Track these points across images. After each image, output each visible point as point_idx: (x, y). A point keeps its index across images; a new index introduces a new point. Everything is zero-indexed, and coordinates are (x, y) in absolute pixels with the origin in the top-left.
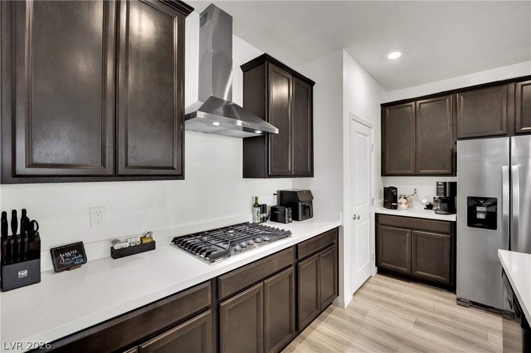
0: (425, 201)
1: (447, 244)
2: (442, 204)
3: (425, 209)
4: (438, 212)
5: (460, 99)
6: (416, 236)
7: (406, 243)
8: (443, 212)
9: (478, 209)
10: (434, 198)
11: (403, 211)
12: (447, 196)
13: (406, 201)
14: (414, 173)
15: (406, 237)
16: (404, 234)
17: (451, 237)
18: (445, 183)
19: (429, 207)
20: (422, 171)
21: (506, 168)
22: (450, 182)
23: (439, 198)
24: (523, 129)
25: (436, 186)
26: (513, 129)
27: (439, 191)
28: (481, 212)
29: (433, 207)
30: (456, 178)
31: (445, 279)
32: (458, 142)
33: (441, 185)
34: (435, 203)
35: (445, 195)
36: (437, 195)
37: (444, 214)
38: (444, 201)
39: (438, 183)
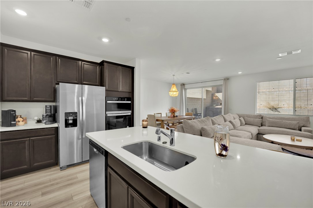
0: (36, 118)
1: (53, 141)
2: (49, 118)
3: (36, 123)
4: (47, 123)
5: (58, 60)
6: (33, 141)
7: (25, 148)
8: (50, 123)
9: (70, 118)
10: (43, 115)
11: (21, 126)
12: (52, 113)
13: (22, 120)
14: (29, 100)
15: (25, 144)
16: (24, 142)
17: (56, 136)
18: (51, 106)
19: (39, 121)
20: (35, 99)
21: (80, 98)
22: (53, 106)
23: (47, 115)
24: (84, 82)
25: (45, 108)
26: (81, 82)
27: (47, 111)
28: (71, 120)
29: (42, 121)
30: (57, 103)
31: (52, 161)
32: (60, 83)
33: (48, 107)
34: (44, 119)
35: (51, 113)
36: (46, 113)
37: (51, 124)
38: (50, 116)
39: (46, 106)
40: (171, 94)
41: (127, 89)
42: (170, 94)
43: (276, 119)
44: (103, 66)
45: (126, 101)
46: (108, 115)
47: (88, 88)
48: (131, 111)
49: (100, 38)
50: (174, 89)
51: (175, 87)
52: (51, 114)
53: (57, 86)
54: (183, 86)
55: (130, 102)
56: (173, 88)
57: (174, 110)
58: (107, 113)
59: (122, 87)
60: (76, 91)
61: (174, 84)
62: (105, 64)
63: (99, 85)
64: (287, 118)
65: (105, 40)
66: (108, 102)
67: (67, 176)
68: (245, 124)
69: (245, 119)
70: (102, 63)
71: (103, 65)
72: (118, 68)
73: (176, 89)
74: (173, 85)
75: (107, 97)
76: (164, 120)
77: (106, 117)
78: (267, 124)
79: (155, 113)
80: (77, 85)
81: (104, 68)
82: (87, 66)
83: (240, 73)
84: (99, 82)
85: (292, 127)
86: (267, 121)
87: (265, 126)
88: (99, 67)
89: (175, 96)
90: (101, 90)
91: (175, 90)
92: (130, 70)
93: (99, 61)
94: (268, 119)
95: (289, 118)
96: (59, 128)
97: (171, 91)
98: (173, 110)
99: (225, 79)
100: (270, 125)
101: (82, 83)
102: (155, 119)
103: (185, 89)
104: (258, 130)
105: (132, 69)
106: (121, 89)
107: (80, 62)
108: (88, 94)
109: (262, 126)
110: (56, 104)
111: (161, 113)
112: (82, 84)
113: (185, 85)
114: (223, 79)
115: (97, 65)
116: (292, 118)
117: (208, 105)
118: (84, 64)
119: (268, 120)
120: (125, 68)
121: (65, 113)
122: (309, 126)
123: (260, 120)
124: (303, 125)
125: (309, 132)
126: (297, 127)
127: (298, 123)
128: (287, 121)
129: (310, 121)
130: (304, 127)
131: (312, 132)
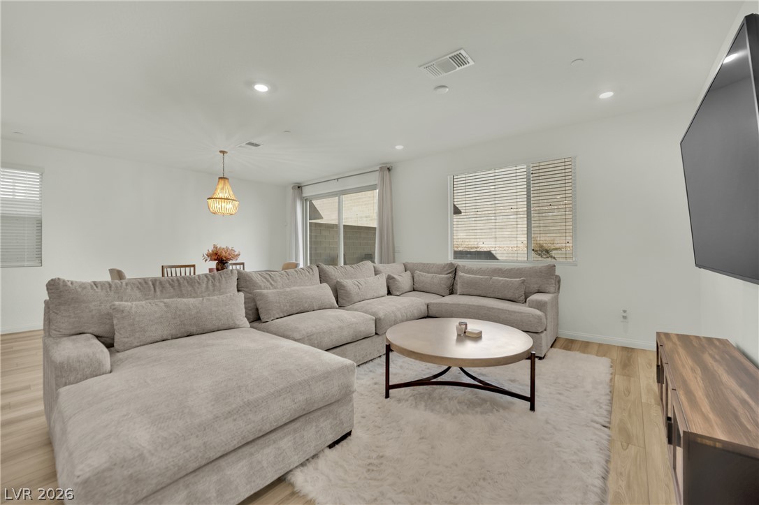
40: (214, 205)
42: (211, 206)
43: (483, 272)
50: (226, 191)
51: (227, 187)
56: (223, 189)
61: (224, 178)
68: (414, 290)
69: (415, 275)
73: (231, 193)
74: (222, 182)
78: (459, 288)
85: (509, 295)
86: (459, 281)
87: (456, 293)
89: (227, 212)
91: (226, 195)
97: (214, 197)
99: (382, 170)
104: (428, 305)
109: (452, 292)
111: (194, 266)
113: (303, 188)
114: (378, 168)
119: (460, 277)
122: (552, 289)
123: (448, 278)
124: (536, 287)
125: (540, 306)
126: (520, 294)
127: (523, 282)
128: (502, 279)
129: (557, 276)
130: (539, 292)
131: (549, 306)
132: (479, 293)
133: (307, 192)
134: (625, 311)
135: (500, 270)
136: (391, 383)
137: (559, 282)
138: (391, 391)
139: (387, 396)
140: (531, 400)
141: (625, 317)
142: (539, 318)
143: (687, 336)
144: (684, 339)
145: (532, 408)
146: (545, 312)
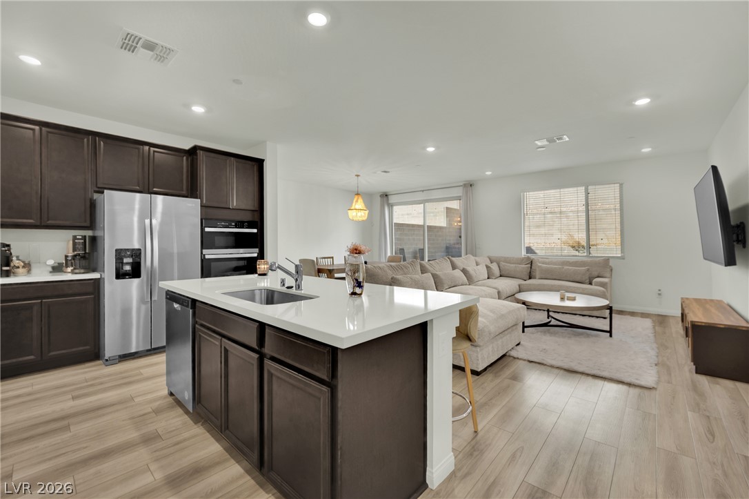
0: (51, 262)
1: (90, 306)
2: (81, 261)
3: (50, 272)
4: (77, 271)
5: (100, 144)
6: (49, 305)
7: (32, 320)
8: (82, 271)
9: (125, 260)
10: (66, 256)
12: (87, 251)
14: (39, 224)
15: (32, 312)
16: (29, 307)
17: (95, 297)
18: (84, 237)
20: (49, 222)
21: (147, 221)
22: (89, 236)
23: (75, 256)
24: (154, 189)
25: (71, 242)
26: (147, 188)
27: (77, 246)
28: (127, 264)
29: (64, 268)
30: (96, 232)
31: (88, 347)
32: (105, 191)
33: (79, 239)
34: (69, 263)
35: (85, 250)
36: (74, 250)
37: (83, 273)
38: (83, 257)
39: (75, 238)
40: (352, 214)
41: (250, 204)
42: (350, 215)
43: (555, 264)
44: (195, 157)
45: (246, 228)
46: (207, 257)
47: (164, 201)
48: (257, 250)
49: (188, 106)
50: (359, 204)
51: (360, 201)
52: (85, 253)
53: (96, 196)
54: (385, 198)
55: (255, 231)
56: (357, 201)
57: (359, 249)
58: (205, 251)
59: (237, 199)
60: (137, 206)
61: (358, 194)
62: (200, 153)
63: (187, 195)
64: (573, 262)
65: (198, 109)
66: (207, 229)
67: (121, 373)
68: (501, 276)
69: (501, 265)
70: (194, 151)
71: (196, 154)
72: (228, 161)
73: (363, 205)
74: (356, 197)
75: (205, 221)
76: (333, 270)
77: (202, 261)
78: (538, 274)
79: (319, 256)
80: (138, 195)
81: (197, 159)
82: (160, 156)
83: (489, 173)
84: (187, 190)
85: (578, 279)
86: (537, 269)
87: (535, 278)
88: (187, 159)
89: (361, 219)
90: (190, 205)
91: (360, 207)
92: (254, 166)
93: (187, 147)
94: (540, 265)
95: (577, 262)
96: (101, 281)
97: (353, 208)
98: (356, 249)
99: (465, 185)
100: (544, 276)
101: (150, 191)
102: (315, 268)
103: (391, 206)
104: (519, 286)
105: (259, 163)
106: (234, 203)
107: (147, 148)
108: (164, 214)
109: (530, 278)
110: (94, 233)
111: (332, 258)
112: (151, 193)
113: (389, 196)
114: (462, 184)
115: (183, 154)
116: (582, 262)
117: (452, 242)
118: (154, 151)
119: (539, 267)
120: (243, 161)
121: (116, 250)
122: (608, 275)
123: (528, 267)
124: (596, 274)
125: (603, 285)
126: (586, 278)
127: (588, 270)
128: (571, 268)
129: (610, 266)
130: (598, 277)
131: (609, 285)
132: (554, 277)
133: (392, 199)
134: (660, 290)
135: (568, 262)
136: (525, 325)
137: (611, 270)
138: (525, 329)
139: (523, 332)
140: (610, 332)
141: (659, 294)
142: (604, 292)
143: (700, 300)
144: (697, 301)
145: (611, 336)
146: (606, 289)
